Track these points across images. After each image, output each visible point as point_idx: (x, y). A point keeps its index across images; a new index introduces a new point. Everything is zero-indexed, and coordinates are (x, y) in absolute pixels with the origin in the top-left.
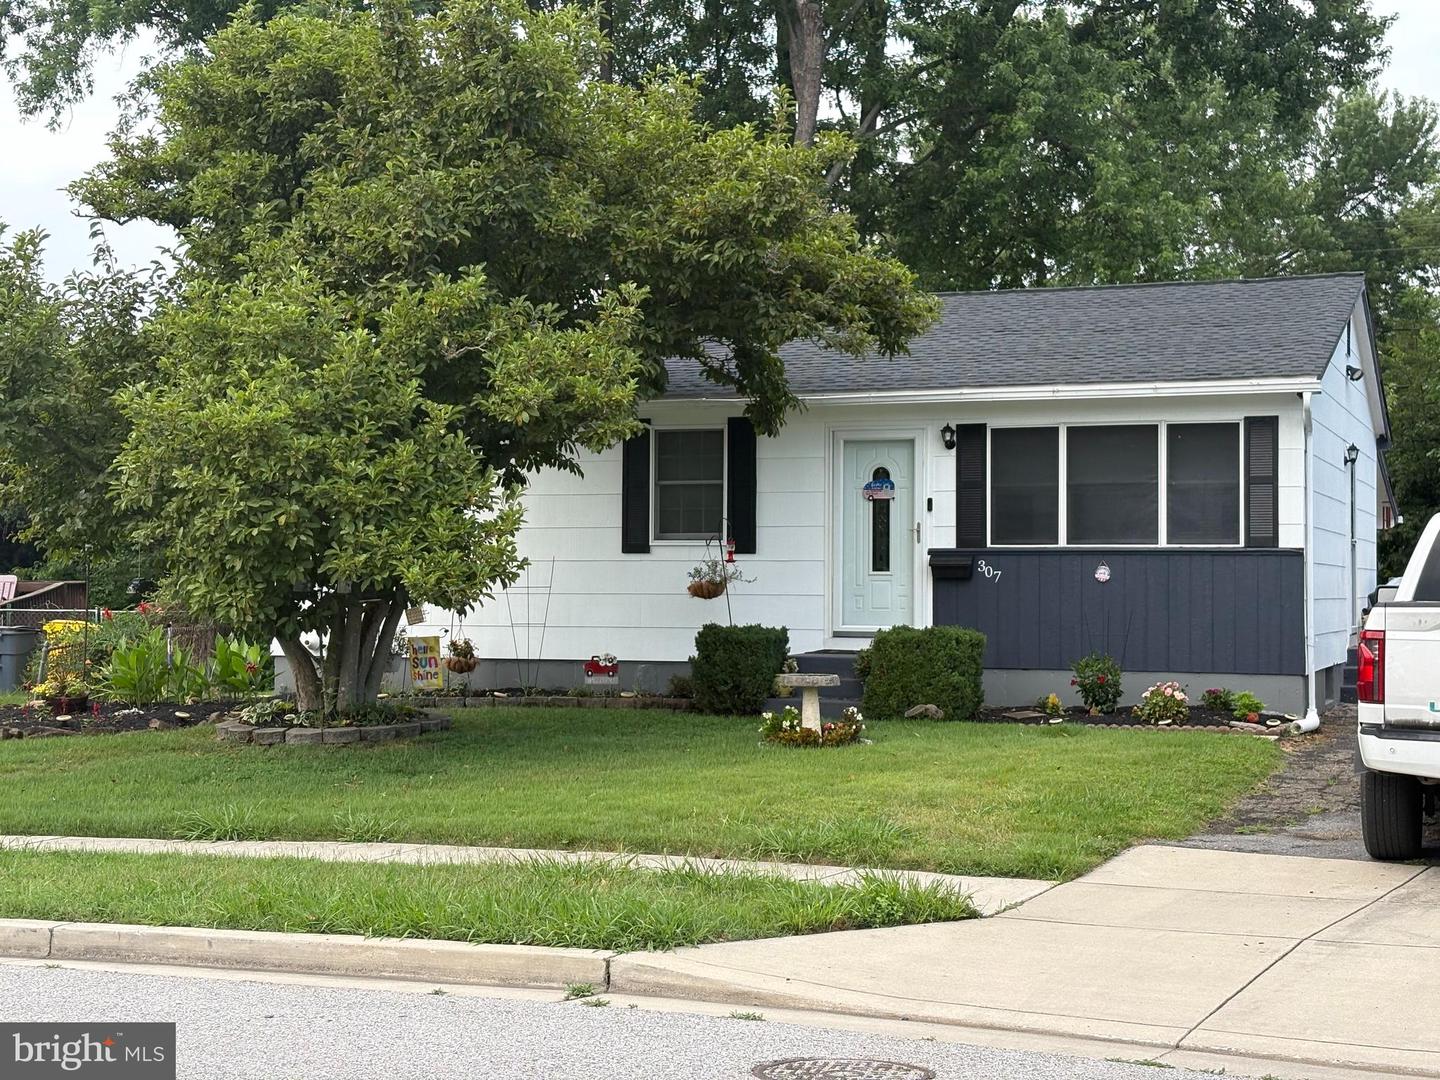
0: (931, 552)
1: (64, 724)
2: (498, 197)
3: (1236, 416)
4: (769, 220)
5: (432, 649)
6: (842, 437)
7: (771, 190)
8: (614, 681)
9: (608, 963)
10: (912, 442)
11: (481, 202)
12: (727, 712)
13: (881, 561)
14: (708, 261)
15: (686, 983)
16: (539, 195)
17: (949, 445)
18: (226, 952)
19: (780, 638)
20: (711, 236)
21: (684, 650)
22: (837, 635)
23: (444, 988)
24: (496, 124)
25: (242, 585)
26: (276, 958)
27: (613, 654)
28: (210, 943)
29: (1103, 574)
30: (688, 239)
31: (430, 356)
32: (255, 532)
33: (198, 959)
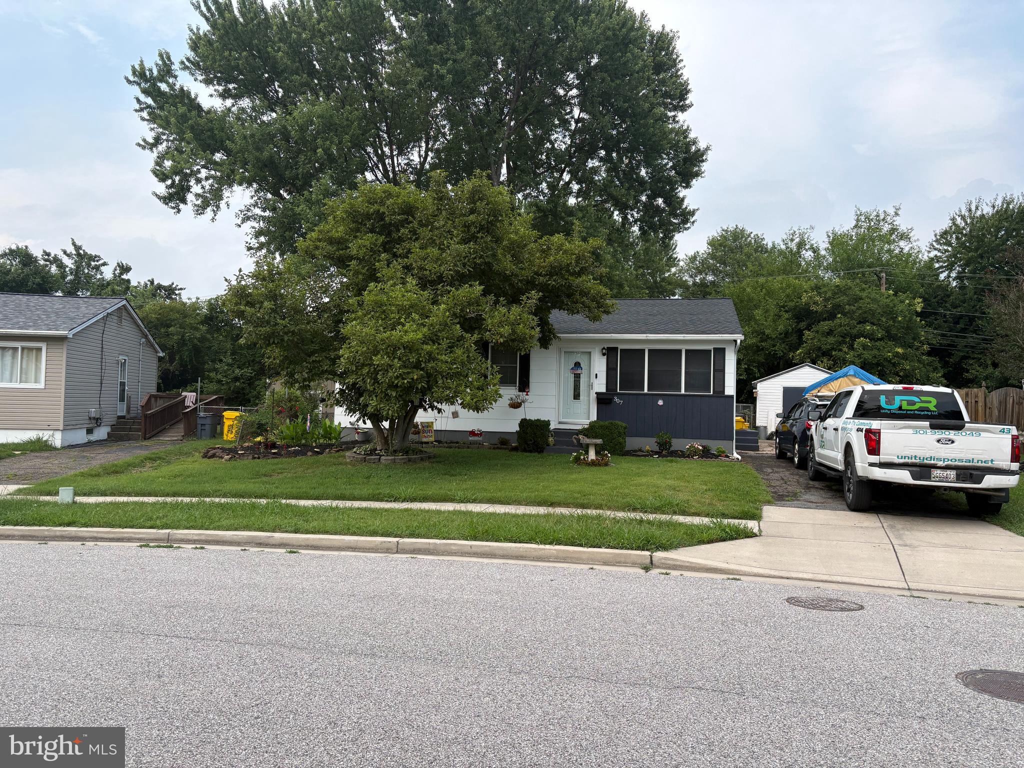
0: (596, 393)
1: (274, 453)
2: (481, 257)
3: (710, 347)
4: (577, 269)
5: (430, 427)
6: (563, 350)
7: (578, 259)
8: (480, 439)
9: (651, 557)
10: (590, 353)
11: (475, 258)
12: (531, 452)
13: (577, 396)
14: (549, 284)
15: (687, 564)
16: (494, 255)
17: (604, 355)
18: (479, 550)
19: (547, 423)
20: (550, 274)
21: (514, 427)
22: (560, 423)
23: (595, 567)
24: (482, 228)
25: (394, 401)
26: (501, 553)
27: (480, 429)
28: (471, 547)
29: (661, 403)
30: (540, 275)
31: (461, 316)
32: (406, 381)
33: (466, 553)
